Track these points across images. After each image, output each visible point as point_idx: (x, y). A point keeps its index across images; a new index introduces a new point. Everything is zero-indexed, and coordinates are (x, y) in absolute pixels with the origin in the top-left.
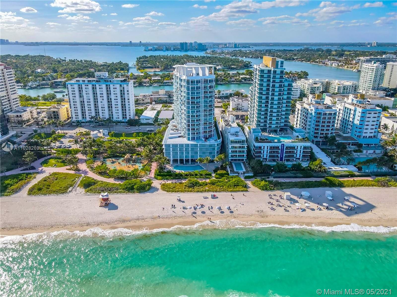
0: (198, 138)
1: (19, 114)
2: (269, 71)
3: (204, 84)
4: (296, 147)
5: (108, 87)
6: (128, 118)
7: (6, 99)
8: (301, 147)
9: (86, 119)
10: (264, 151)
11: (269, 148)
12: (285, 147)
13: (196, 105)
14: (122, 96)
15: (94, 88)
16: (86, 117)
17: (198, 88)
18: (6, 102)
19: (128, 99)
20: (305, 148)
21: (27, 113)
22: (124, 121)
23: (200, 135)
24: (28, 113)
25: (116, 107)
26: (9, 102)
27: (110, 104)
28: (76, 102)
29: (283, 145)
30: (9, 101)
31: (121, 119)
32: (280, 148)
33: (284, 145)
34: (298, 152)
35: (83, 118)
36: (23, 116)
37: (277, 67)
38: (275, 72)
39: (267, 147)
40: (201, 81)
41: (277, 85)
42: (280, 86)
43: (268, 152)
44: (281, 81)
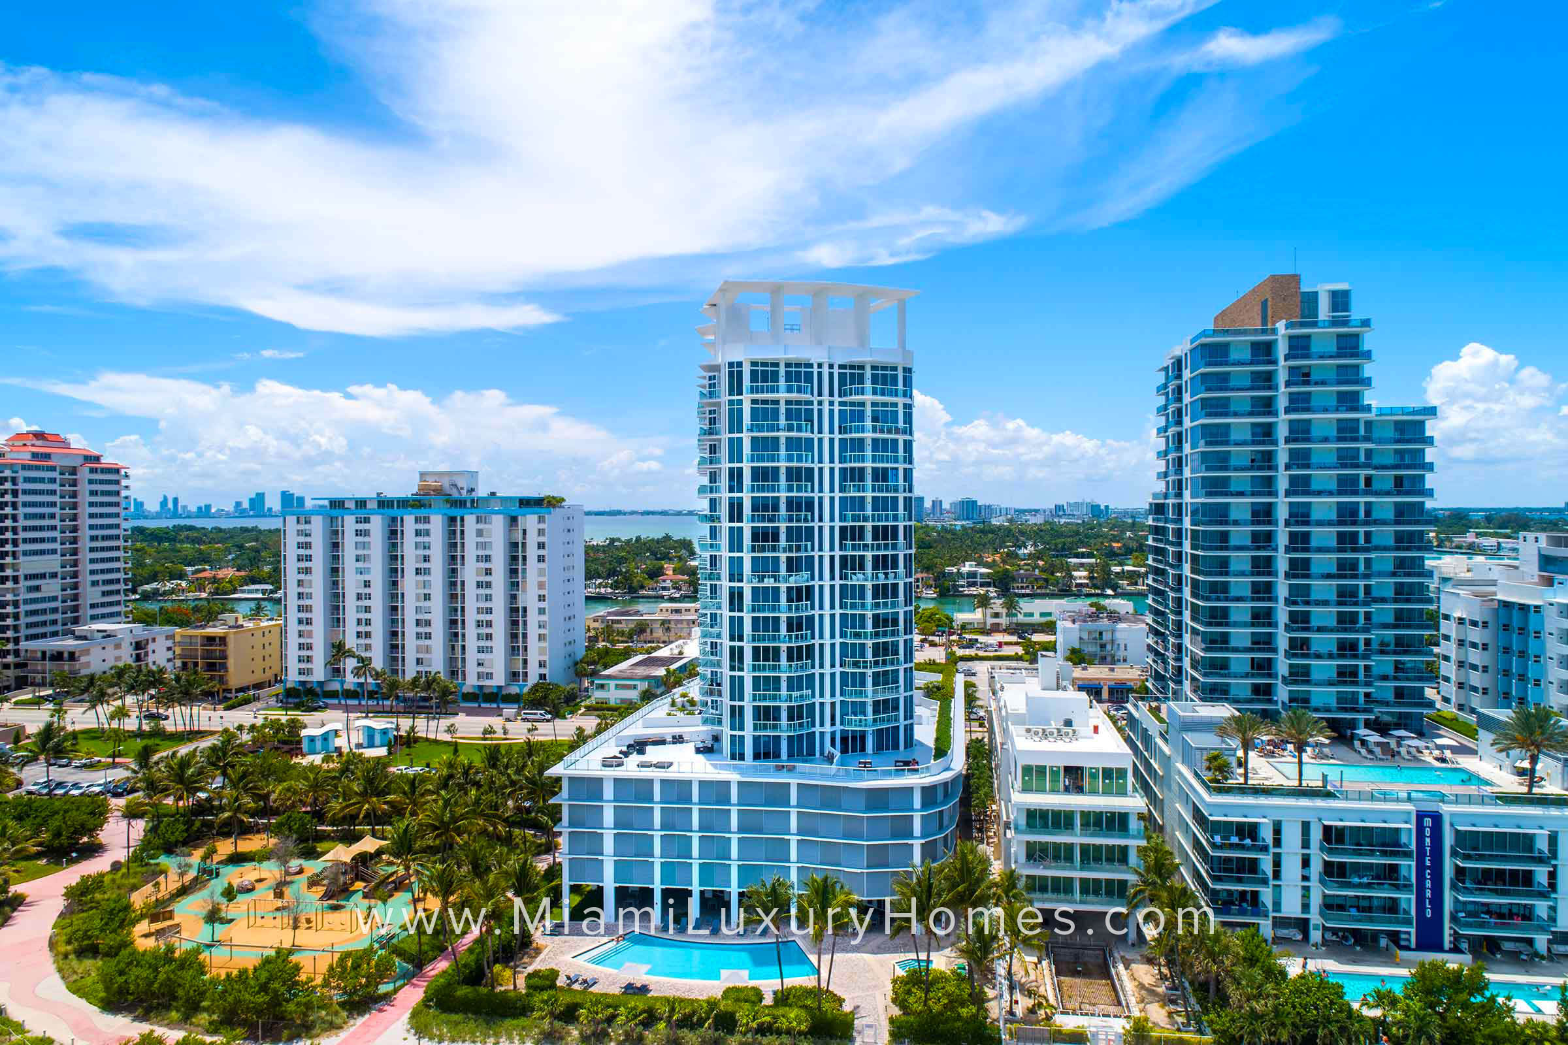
0: (803, 749)
2: (1263, 349)
5: (457, 529)
6: (533, 679)
10: (1277, 863)
11: (1316, 835)
12: (1448, 840)
13: (785, 519)
15: (393, 534)
17: (799, 413)
22: (514, 690)
25: (480, 624)
27: (457, 606)
28: (310, 596)
29: (1428, 822)
31: (499, 679)
32: (1410, 839)
33: (1437, 818)
35: (334, 671)
36: (83, 659)
37: (1311, 320)
38: (1298, 346)
39: (1306, 826)
40: (815, 370)
41: (1324, 420)
42: (1347, 431)
43: (1316, 867)
44: (1351, 401)
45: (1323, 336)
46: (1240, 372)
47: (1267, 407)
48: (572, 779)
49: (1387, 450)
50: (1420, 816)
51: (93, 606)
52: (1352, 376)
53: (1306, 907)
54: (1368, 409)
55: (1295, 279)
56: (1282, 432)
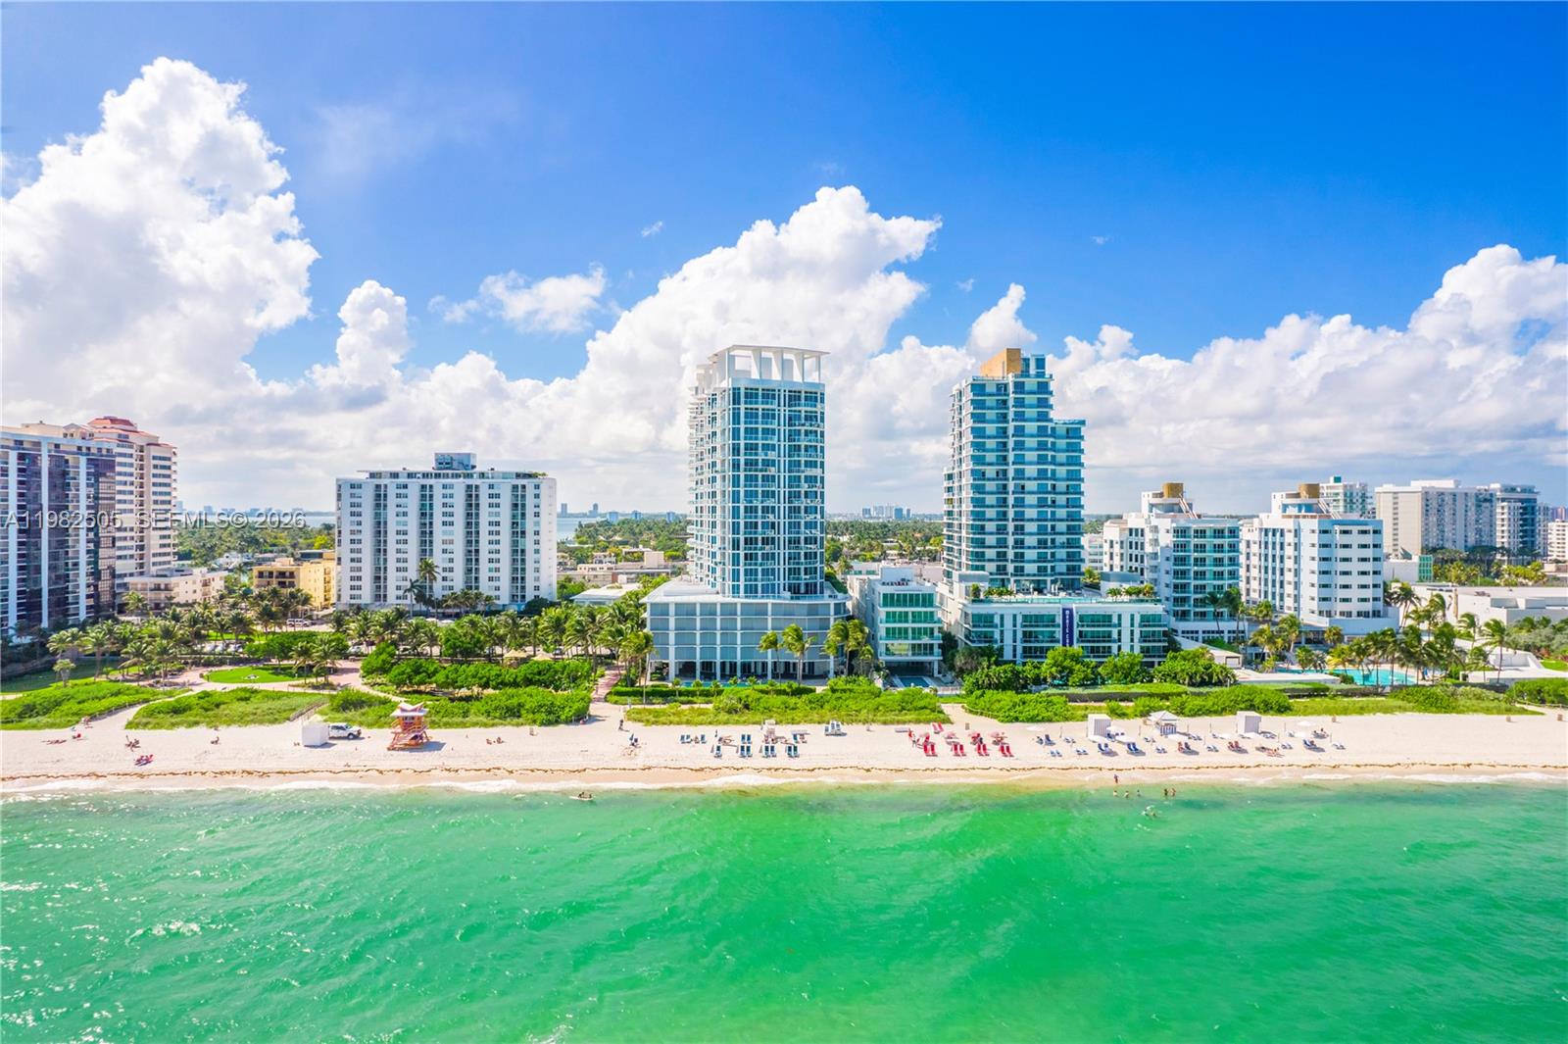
0: (769, 590)
1: (162, 581)
2: (1002, 388)
3: (787, 408)
4: (1115, 620)
5: (474, 493)
7: (132, 538)
8: (1132, 616)
9: (385, 600)
10: (1002, 634)
11: (1019, 620)
12: (1076, 619)
13: (761, 471)
14: (514, 524)
15: (425, 497)
16: (385, 596)
17: (769, 416)
18: (131, 548)
19: (537, 533)
20: (1146, 620)
21: (190, 582)
22: (514, 607)
23: (776, 582)
24: (194, 582)
25: (491, 561)
26: (139, 552)
27: (473, 548)
29: (1067, 612)
30: (141, 548)
31: (505, 600)
32: (1059, 620)
33: (1071, 610)
34: (1126, 637)
35: (377, 597)
36: (176, 590)
37: (1025, 373)
38: (1019, 387)
39: (1015, 616)
40: (777, 393)
41: (1031, 427)
42: (1042, 431)
43: (1019, 635)
44: (1043, 417)
45: (1031, 383)
46: (991, 401)
47: (1004, 418)
48: (652, 604)
49: (1062, 443)
50: (1064, 610)
51: (154, 555)
52: (1043, 403)
53: (1015, 656)
54: (1051, 420)
55: (1019, 350)
56: (1011, 431)
